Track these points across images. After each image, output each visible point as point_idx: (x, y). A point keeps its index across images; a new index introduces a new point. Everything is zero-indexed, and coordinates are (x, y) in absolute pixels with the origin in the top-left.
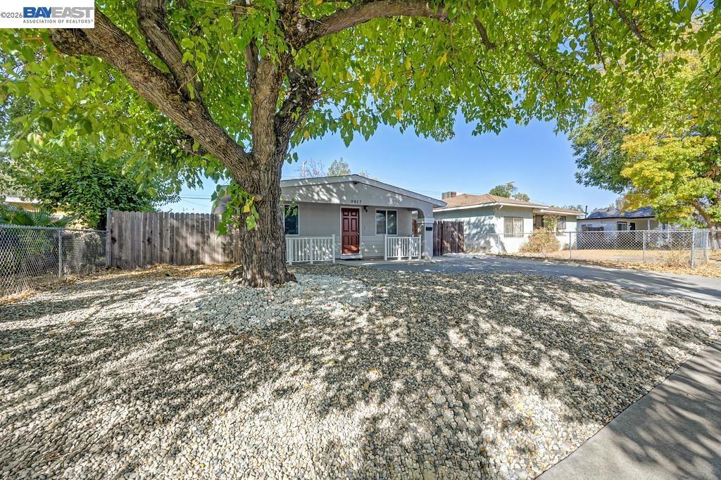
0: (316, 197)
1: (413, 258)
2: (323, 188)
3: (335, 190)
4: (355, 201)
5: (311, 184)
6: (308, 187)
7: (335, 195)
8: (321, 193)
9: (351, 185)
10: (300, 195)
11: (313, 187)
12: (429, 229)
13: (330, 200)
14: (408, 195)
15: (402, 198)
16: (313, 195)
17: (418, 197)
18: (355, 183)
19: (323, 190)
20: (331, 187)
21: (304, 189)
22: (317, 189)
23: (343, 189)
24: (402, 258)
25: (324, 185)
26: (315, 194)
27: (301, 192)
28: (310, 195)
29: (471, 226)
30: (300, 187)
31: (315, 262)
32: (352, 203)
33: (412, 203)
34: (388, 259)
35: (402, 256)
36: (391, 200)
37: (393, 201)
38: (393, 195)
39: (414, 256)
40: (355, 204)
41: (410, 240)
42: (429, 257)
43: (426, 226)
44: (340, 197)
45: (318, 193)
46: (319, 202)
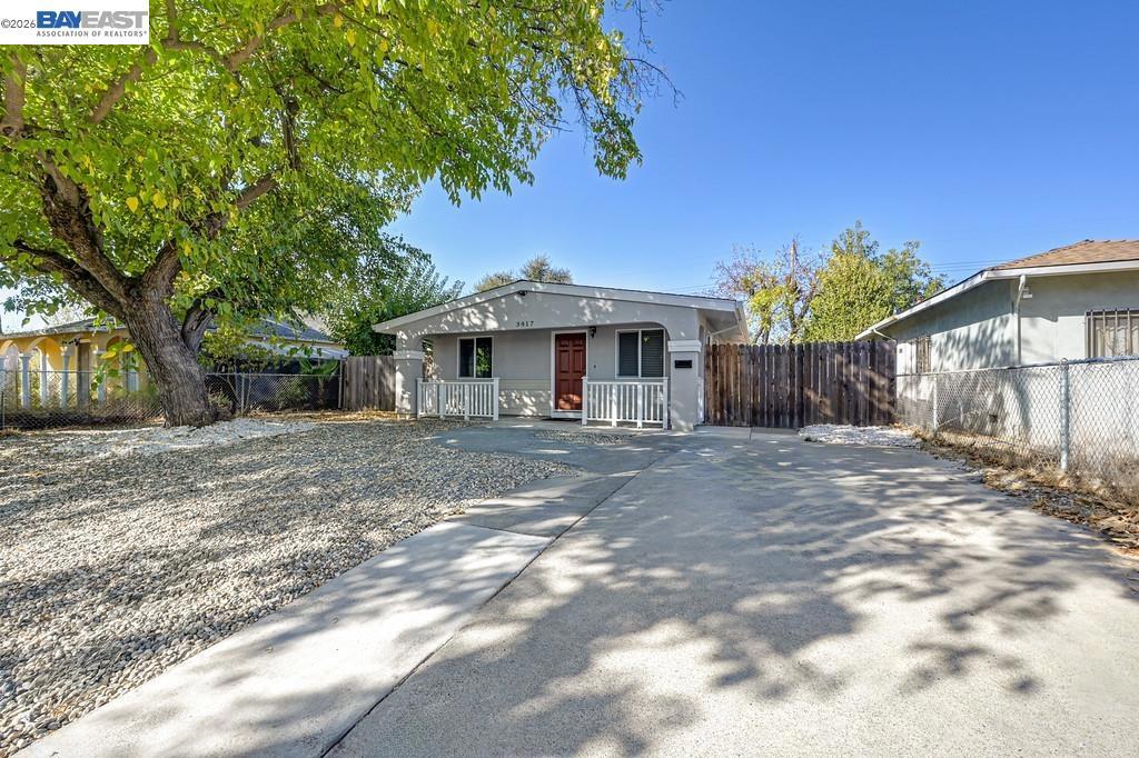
0: (466, 323)
1: (645, 426)
2: (476, 309)
3: (491, 309)
4: (523, 324)
5: (460, 306)
6: (457, 310)
7: (490, 315)
8: (472, 315)
9: (516, 297)
10: (447, 322)
11: (464, 310)
12: (682, 364)
13: (484, 323)
14: (622, 300)
15: (613, 305)
16: (462, 320)
19: (476, 311)
20: (487, 305)
21: (452, 314)
22: (468, 311)
23: (504, 306)
24: (619, 424)
25: (475, 305)
26: (465, 318)
27: (449, 318)
28: (459, 322)
29: (971, 349)
30: (447, 313)
31: (471, 418)
32: (520, 328)
33: (639, 312)
34: (589, 423)
35: (621, 420)
36: (587, 312)
37: (592, 313)
38: (592, 302)
39: (652, 421)
40: (525, 327)
41: (640, 387)
42: (683, 423)
43: (674, 358)
44: (499, 319)
45: (468, 317)
46: (471, 330)
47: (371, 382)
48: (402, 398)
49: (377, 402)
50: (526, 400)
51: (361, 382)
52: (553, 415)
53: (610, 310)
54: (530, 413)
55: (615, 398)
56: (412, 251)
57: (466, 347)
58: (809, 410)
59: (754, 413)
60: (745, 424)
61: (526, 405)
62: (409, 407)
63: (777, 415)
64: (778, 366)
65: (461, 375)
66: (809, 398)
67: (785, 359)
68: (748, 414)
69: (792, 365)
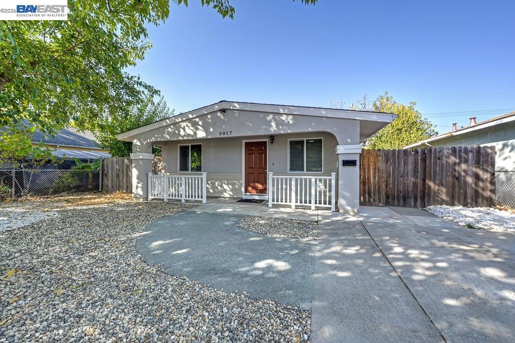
0: (182, 133)
1: (318, 209)
2: (189, 123)
3: (200, 123)
4: (224, 133)
5: (177, 121)
6: (175, 124)
7: (201, 128)
8: (186, 128)
9: (219, 114)
10: (169, 133)
11: (180, 124)
12: (348, 163)
13: (195, 134)
14: (301, 115)
15: (293, 119)
16: (179, 131)
17: (324, 113)
18: (223, 111)
19: (189, 125)
20: (197, 120)
21: (172, 127)
22: (183, 124)
23: (210, 121)
24: (297, 207)
25: (189, 120)
26: (181, 130)
27: (170, 129)
28: (177, 132)
30: (168, 126)
31: (187, 201)
32: (222, 136)
33: (313, 124)
34: (274, 206)
35: (299, 204)
36: (273, 124)
37: (277, 125)
38: (277, 117)
39: (322, 205)
40: (226, 136)
41: (313, 180)
42: (349, 208)
43: (341, 158)
44: (206, 130)
45: (184, 129)
46: (185, 138)
47: (121, 174)
48: (137, 187)
49: (125, 187)
50: (226, 187)
51: (115, 175)
52: (244, 197)
53: (291, 122)
54: (229, 196)
55: (293, 188)
56: (146, 87)
57: (184, 151)
58: (429, 195)
59: (388, 197)
60: (382, 205)
61: (225, 191)
62: (141, 193)
63: (405, 198)
64: (406, 164)
65: (181, 170)
66: (429, 187)
67: (411, 160)
68: (383, 197)
69: (416, 163)
